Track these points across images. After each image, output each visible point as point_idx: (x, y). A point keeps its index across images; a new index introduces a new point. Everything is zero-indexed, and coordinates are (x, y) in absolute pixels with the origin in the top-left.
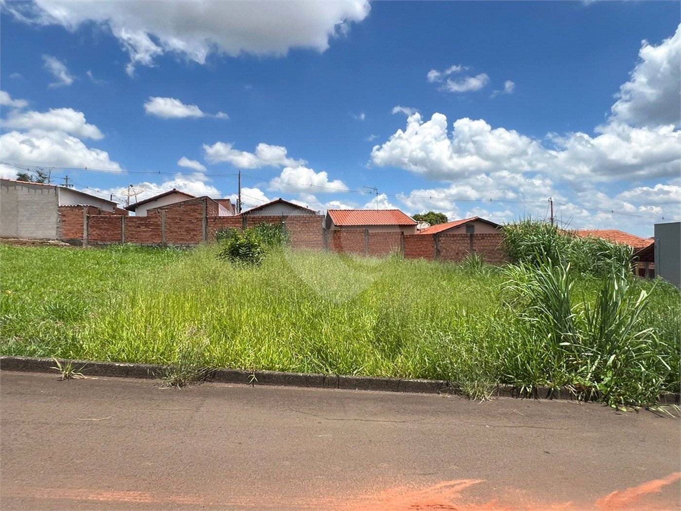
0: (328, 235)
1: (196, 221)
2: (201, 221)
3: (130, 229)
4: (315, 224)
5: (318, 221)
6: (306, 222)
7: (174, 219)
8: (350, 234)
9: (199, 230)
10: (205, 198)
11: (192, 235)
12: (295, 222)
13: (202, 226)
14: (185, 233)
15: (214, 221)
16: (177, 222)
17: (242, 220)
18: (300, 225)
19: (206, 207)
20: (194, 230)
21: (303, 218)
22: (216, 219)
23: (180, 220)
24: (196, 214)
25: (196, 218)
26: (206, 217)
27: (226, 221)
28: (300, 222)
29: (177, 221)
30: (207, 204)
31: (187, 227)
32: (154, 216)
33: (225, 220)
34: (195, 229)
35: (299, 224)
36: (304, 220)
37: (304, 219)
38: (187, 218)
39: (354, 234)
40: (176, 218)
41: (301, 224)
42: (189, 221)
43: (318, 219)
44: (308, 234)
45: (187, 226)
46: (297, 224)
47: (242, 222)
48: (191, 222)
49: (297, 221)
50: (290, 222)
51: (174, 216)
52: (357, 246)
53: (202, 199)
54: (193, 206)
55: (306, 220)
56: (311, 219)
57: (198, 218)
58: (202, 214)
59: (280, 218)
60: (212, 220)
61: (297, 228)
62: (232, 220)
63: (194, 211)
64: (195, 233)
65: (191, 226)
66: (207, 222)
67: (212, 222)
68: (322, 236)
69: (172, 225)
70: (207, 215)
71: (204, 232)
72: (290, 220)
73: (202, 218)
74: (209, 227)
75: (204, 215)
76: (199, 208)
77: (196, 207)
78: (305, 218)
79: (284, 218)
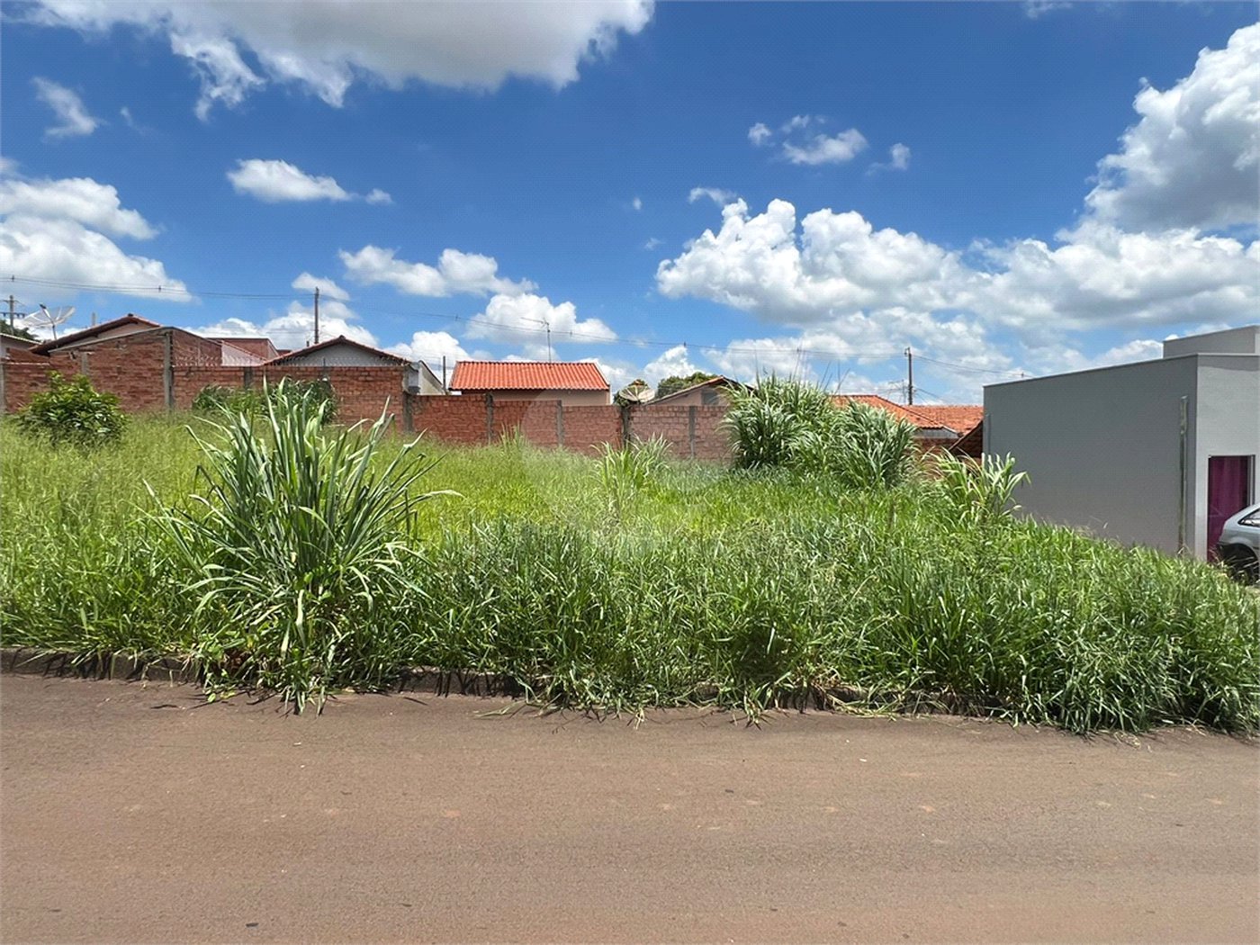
0: (414, 405)
1: (149, 375)
2: (161, 375)
3: (16, 388)
4: (389, 385)
5: (394, 378)
6: (369, 379)
7: (104, 370)
8: (458, 403)
9: (157, 392)
10: (169, 330)
11: (142, 402)
12: (347, 379)
13: (162, 384)
14: (130, 398)
15: (186, 376)
16: (111, 377)
17: (243, 374)
18: (358, 386)
19: (171, 348)
20: (146, 392)
21: (365, 371)
22: (190, 371)
23: (119, 373)
24: (150, 361)
25: (150, 370)
26: (171, 367)
27: (212, 376)
28: (357, 380)
29: (111, 374)
30: (171, 342)
31: (132, 387)
32: (65, 362)
33: (209, 373)
34: (149, 389)
35: (356, 382)
36: (366, 376)
37: (367, 374)
38: (133, 369)
39: (464, 403)
40: (111, 368)
41: (360, 383)
42: (137, 374)
43: (394, 373)
44: (373, 403)
45: (132, 384)
46: (353, 384)
47: (242, 379)
48: (139, 377)
49: (352, 377)
50: (340, 379)
51: (106, 365)
52: (470, 427)
53: (163, 332)
54: (143, 347)
55: (369, 376)
56: (379, 373)
57: (154, 369)
58: (162, 361)
59: (319, 372)
60: (184, 374)
61: (352, 392)
62: (222, 373)
63: (147, 355)
64: (149, 397)
65: (142, 385)
66: (173, 377)
67: (183, 377)
68: (401, 407)
69: (102, 382)
70: (172, 363)
71: (167, 397)
72: (338, 375)
73: (162, 370)
74: (177, 386)
75: (166, 365)
76: (157, 350)
77: (150, 347)
78: (369, 372)
79: (327, 372)
